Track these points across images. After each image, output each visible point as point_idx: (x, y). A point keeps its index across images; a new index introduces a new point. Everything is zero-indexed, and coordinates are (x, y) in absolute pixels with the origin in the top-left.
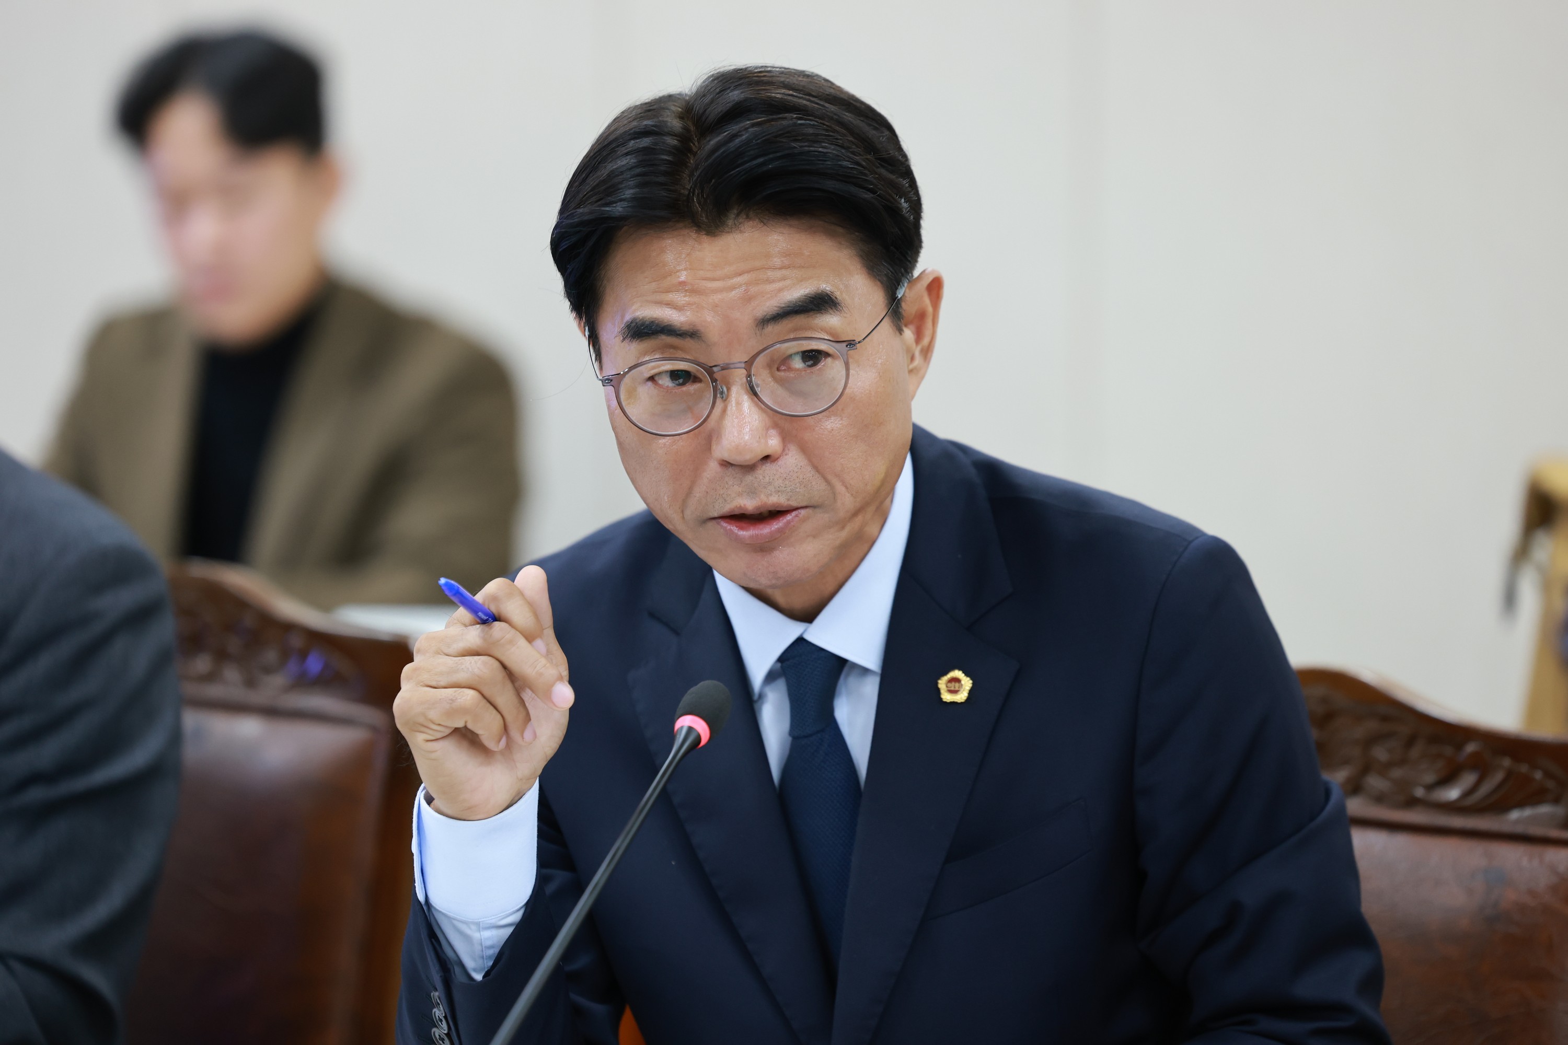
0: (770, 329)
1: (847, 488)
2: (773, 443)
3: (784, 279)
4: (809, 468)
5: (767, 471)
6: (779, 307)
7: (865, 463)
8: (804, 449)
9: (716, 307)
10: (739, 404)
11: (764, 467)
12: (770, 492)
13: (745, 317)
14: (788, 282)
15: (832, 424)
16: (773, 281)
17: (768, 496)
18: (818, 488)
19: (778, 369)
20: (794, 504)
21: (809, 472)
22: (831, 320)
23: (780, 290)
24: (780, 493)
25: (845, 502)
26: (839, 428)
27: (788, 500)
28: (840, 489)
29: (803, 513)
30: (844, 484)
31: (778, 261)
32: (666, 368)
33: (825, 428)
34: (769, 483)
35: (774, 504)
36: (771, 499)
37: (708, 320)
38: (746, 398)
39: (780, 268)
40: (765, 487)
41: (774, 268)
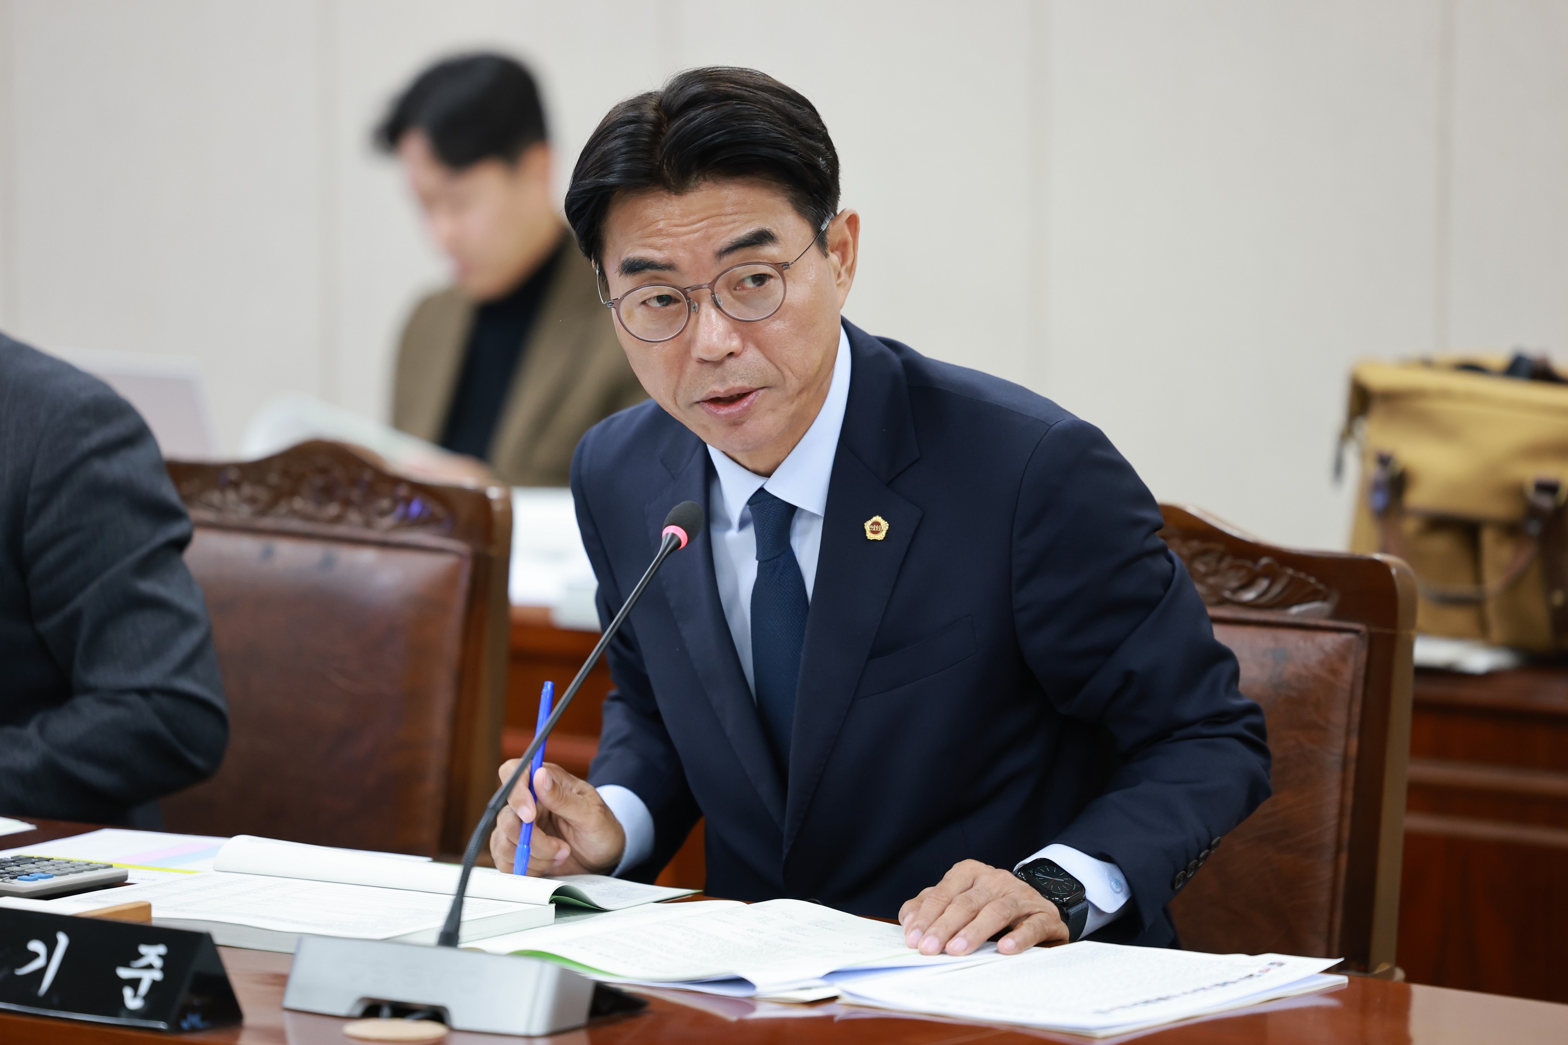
0: (728, 260)
1: (793, 373)
2: (735, 344)
3: (734, 222)
4: (764, 359)
5: (731, 362)
6: (732, 242)
7: (806, 354)
8: (759, 346)
9: (686, 245)
10: (708, 316)
11: (729, 361)
12: (736, 379)
13: (707, 252)
14: (737, 224)
15: (778, 326)
16: (726, 224)
17: (735, 382)
18: (771, 373)
19: (735, 289)
20: (755, 386)
21: (764, 362)
22: (771, 251)
23: (731, 230)
24: (743, 379)
25: (793, 383)
26: (783, 327)
27: (750, 384)
28: (788, 373)
29: (761, 392)
30: (790, 369)
31: (729, 209)
32: (656, 294)
33: (774, 330)
34: (735, 373)
35: (740, 388)
36: (737, 384)
37: (680, 255)
38: (713, 313)
39: (731, 215)
40: (732, 376)
41: (726, 215)
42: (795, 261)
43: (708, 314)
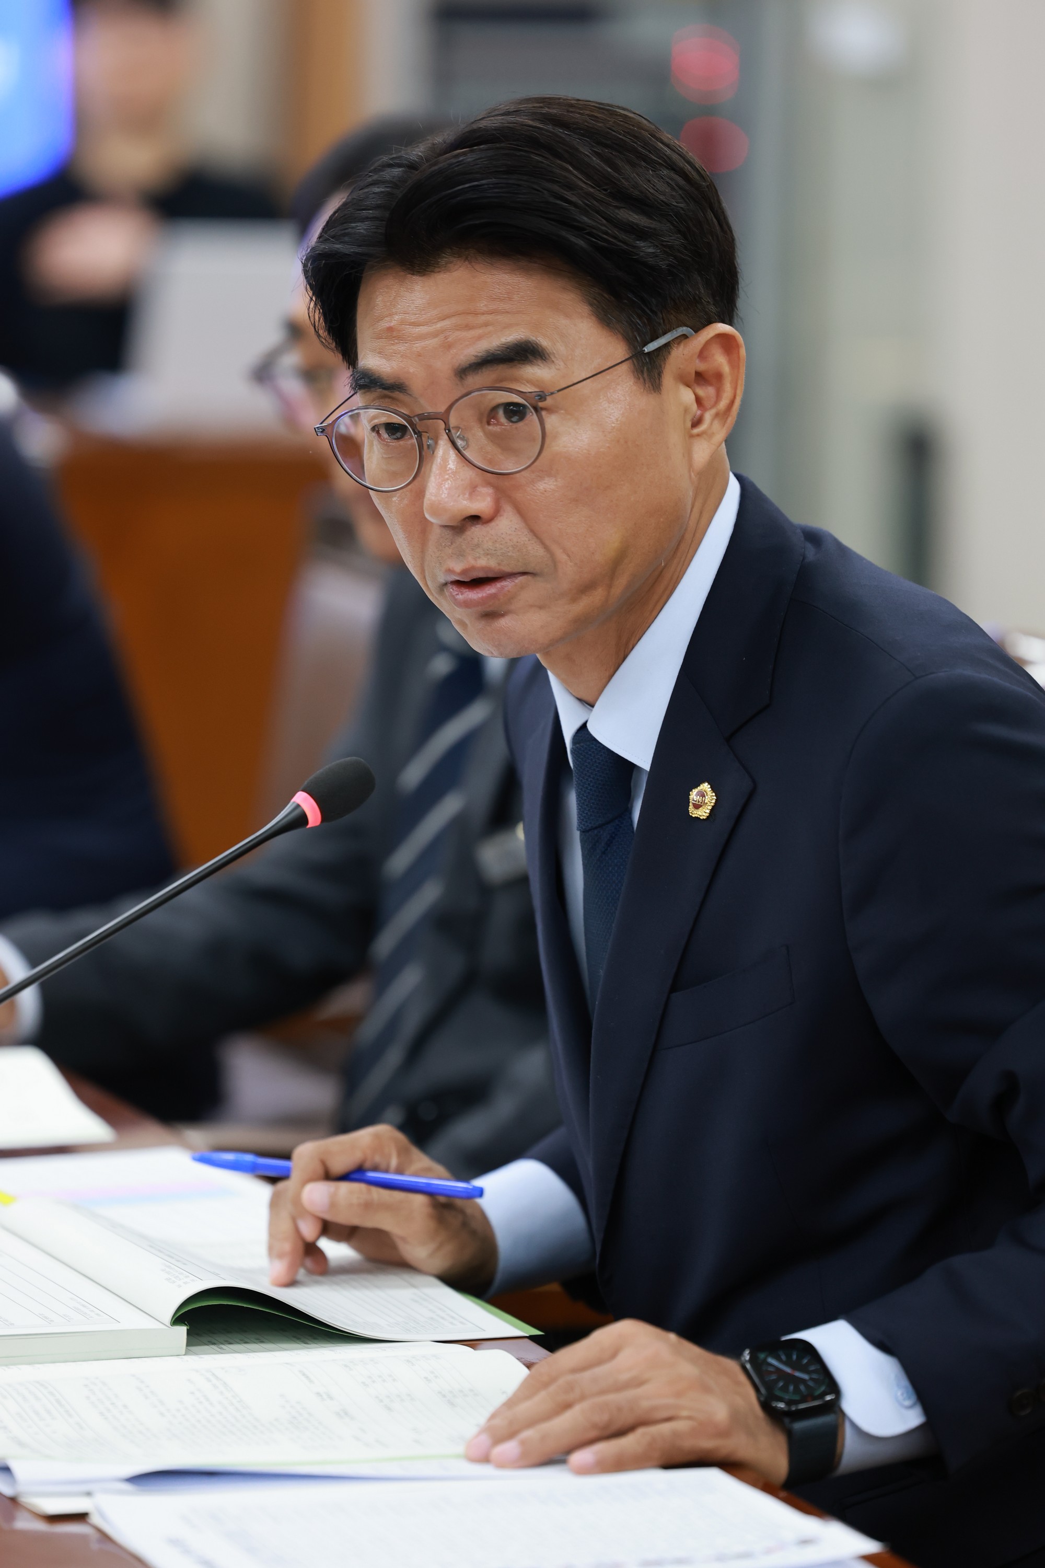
0: (474, 380)
1: (568, 556)
2: (482, 504)
3: (486, 325)
4: (526, 532)
5: (476, 531)
6: (476, 356)
7: (590, 529)
8: (520, 511)
9: (420, 356)
10: (445, 460)
11: (473, 528)
12: (478, 555)
13: (445, 364)
14: (490, 328)
15: (547, 485)
16: (474, 328)
17: (475, 559)
18: (536, 551)
19: (489, 423)
20: (507, 569)
21: (524, 537)
22: (538, 372)
23: (480, 338)
24: (489, 557)
25: (569, 572)
26: (553, 487)
27: (499, 564)
28: (561, 556)
29: (521, 579)
30: (565, 550)
31: (482, 307)
32: (384, 420)
33: (538, 489)
34: (478, 546)
35: (483, 569)
36: (483, 563)
37: (411, 370)
38: (452, 454)
39: (483, 314)
40: (473, 550)
41: (476, 314)
42: (559, 391)
43: (444, 455)
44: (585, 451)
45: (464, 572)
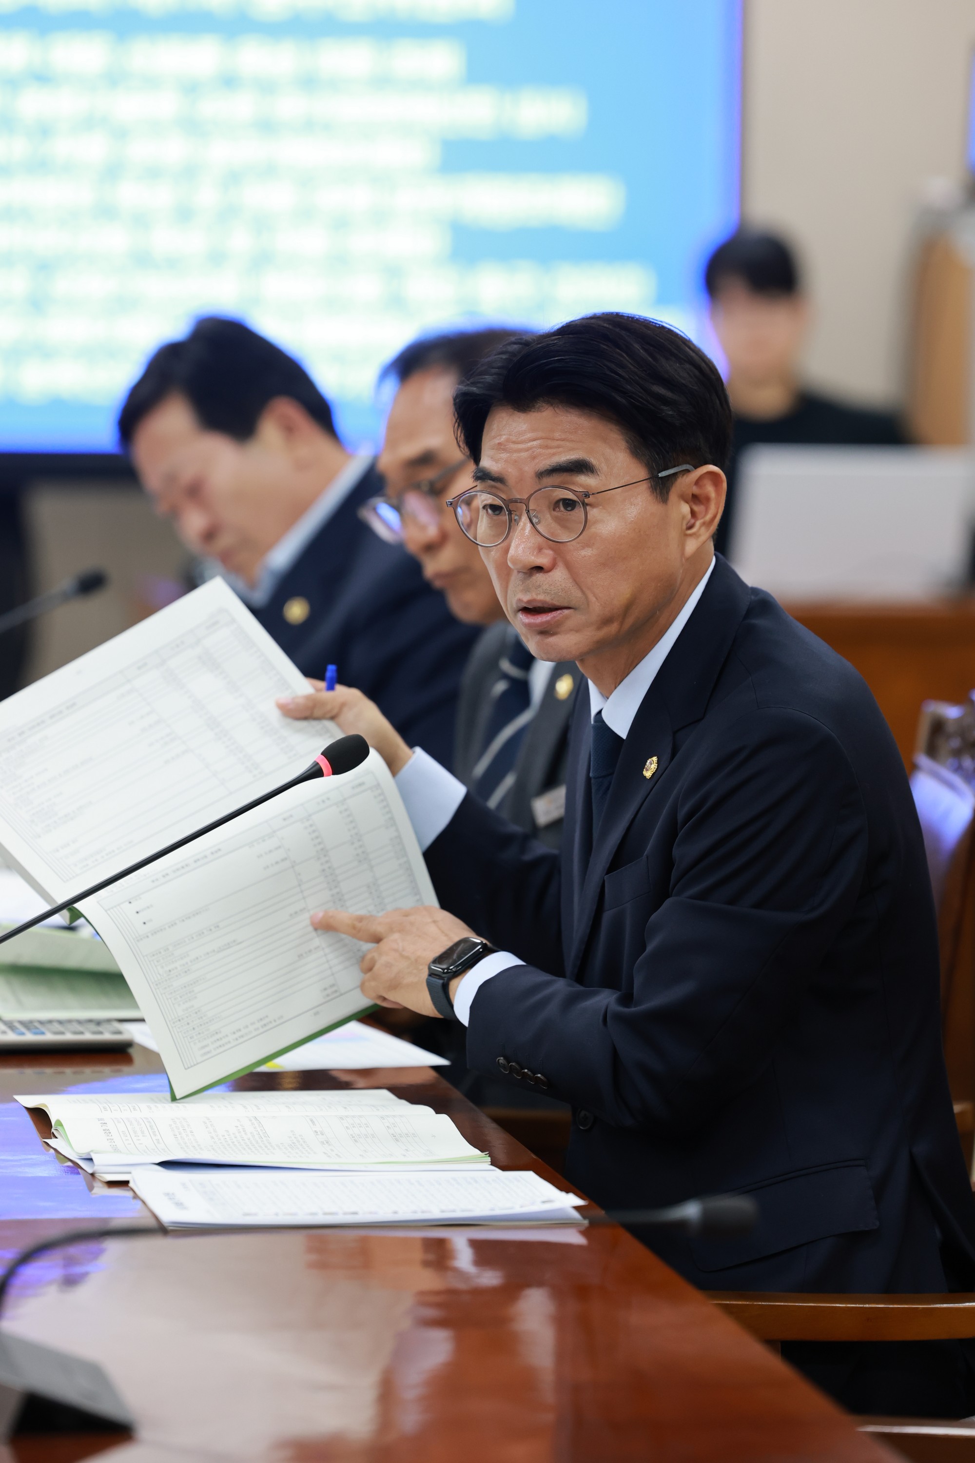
0: (548, 481)
1: (596, 598)
2: (543, 560)
3: (558, 447)
4: (571, 580)
5: (539, 577)
6: (550, 466)
7: (612, 583)
8: (568, 566)
9: (516, 462)
10: (523, 529)
11: (538, 575)
12: (539, 592)
13: (530, 469)
14: (561, 449)
15: (587, 552)
16: (551, 448)
17: (537, 594)
18: (575, 595)
19: (554, 510)
20: (557, 603)
21: (569, 584)
22: (585, 481)
23: (554, 454)
24: (546, 594)
25: (597, 609)
26: (589, 554)
27: (552, 599)
28: (592, 599)
29: (566, 612)
30: (595, 595)
31: (557, 435)
32: (489, 502)
33: (580, 555)
34: (539, 586)
35: (540, 601)
36: (541, 597)
37: (509, 471)
38: (529, 525)
39: (557, 440)
41: (553, 439)
42: (598, 493)
43: (524, 526)
44: (613, 534)
45: (529, 602)
